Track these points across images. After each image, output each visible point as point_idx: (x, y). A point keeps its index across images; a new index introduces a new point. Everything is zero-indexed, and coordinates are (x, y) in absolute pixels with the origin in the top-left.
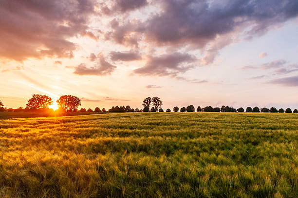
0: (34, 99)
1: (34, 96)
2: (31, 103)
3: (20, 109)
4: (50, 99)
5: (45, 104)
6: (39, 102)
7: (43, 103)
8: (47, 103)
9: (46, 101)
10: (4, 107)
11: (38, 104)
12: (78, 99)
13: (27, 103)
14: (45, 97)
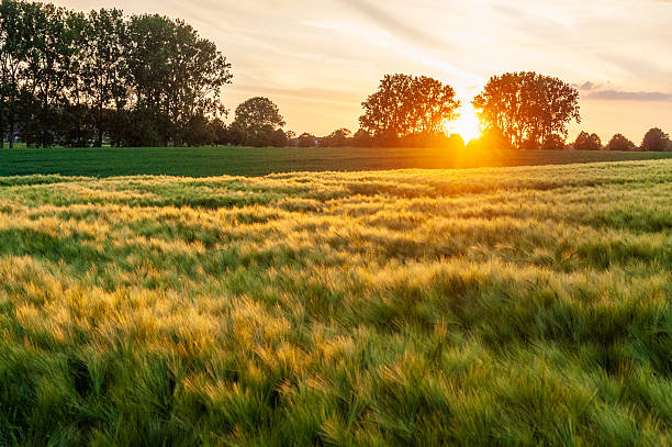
0: (388, 94)
1: (387, 82)
2: (376, 110)
3: (338, 139)
4: (449, 92)
5: (428, 115)
6: (408, 107)
7: (421, 113)
8: (436, 109)
9: (433, 101)
10: (285, 129)
11: (401, 114)
12: (567, 90)
13: (363, 112)
14: (428, 83)
